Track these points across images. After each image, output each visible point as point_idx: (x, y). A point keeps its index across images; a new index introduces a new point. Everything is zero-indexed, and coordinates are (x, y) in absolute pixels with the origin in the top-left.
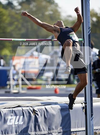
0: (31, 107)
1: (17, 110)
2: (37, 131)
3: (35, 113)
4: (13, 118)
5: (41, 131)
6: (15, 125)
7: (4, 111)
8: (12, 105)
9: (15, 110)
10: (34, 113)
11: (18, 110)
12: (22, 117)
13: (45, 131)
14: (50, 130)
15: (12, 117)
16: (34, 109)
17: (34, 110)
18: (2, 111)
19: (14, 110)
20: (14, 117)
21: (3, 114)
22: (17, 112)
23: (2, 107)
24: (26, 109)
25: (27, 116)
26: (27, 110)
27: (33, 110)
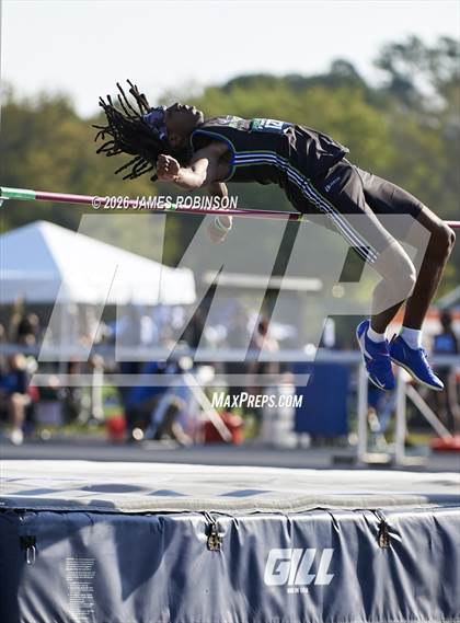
0: (373, 511)
1: (309, 523)
2: (395, 616)
3: (389, 539)
4: (289, 557)
5: (412, 617)
6: (298, 586)
7: (250, 523)
8: (290, 504)
9: (301, 522)
10: (382, 539)
11: (313, 522)
12: (328, 553)
13: (431, 618)
14: (451, 614)
15: (285, 554)
16: (383, 522)
17: (383, 525)
18: (242, 523)
19: (294, 522)
20: (294, 554)
21: (244, 537)
22: (310, 533)
23: (245, 507)
24: (349, 521)
25: (350, 552)
26: (355, 522)
27: (379, 526)
